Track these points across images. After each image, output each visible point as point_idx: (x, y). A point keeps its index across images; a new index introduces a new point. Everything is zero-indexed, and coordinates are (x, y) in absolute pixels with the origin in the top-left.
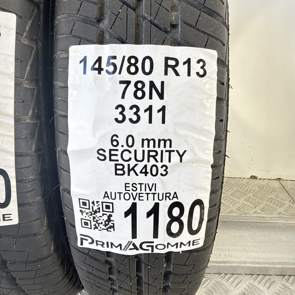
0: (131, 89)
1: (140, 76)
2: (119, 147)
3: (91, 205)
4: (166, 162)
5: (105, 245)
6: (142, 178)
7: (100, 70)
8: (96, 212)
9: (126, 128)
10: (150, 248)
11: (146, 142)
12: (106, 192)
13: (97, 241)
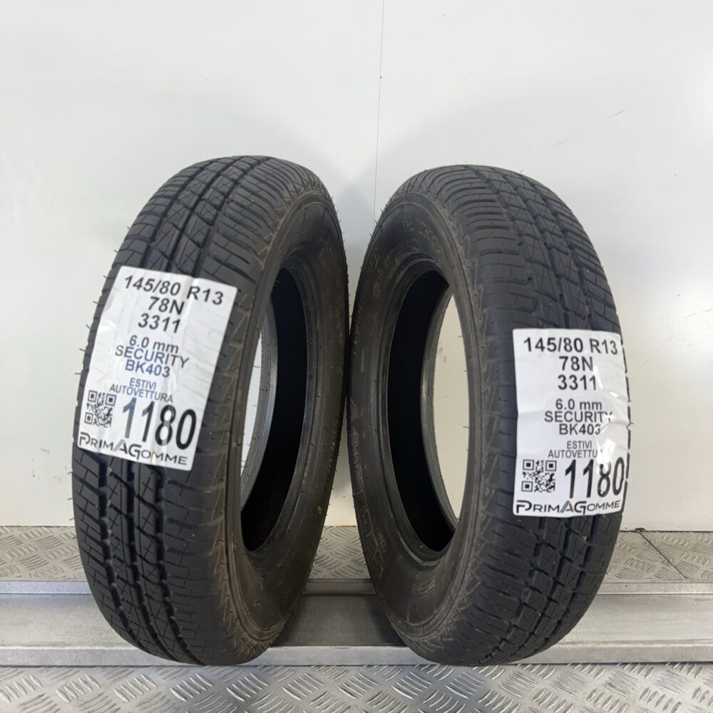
0: (569, 363)
1: (574, 353)
2: (563, 410)
3: (535, 465)
4: (598, 421)
5: (543, 510)
6: (581, 437)
7: (542, 348)
8: (539, 472)
9: (566, 395)
10: (582, 510)
11: (583, 405)
12: (551, 451)
13: (535, 505)
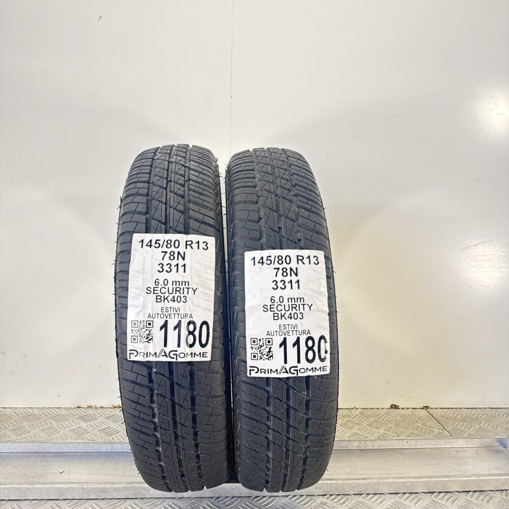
0: (280, 272)
1: (284, 265)
2: (275, 304)
3: (259, 342)
4: (302, 311)
5: (267, 372)
6: (289, 321)
7: (263, 263)
8: (261, 346)
9: (279, 292)
10: (296, 372)
11: (290, 300)
12: (268, 332)
13: (261, 369)
